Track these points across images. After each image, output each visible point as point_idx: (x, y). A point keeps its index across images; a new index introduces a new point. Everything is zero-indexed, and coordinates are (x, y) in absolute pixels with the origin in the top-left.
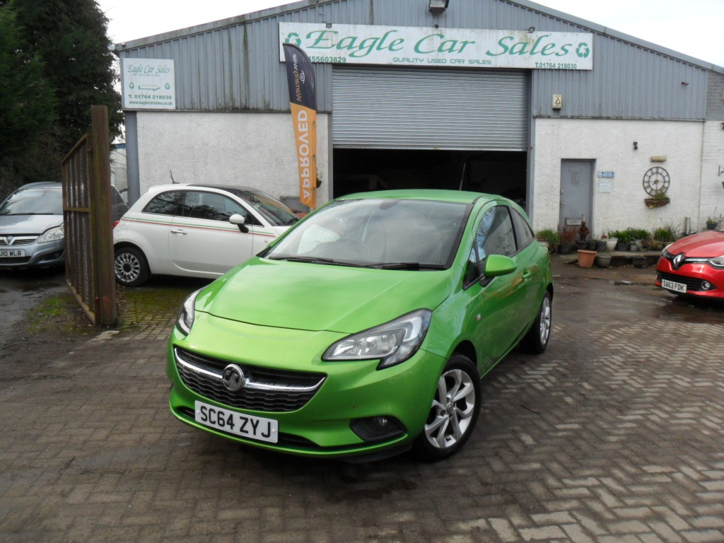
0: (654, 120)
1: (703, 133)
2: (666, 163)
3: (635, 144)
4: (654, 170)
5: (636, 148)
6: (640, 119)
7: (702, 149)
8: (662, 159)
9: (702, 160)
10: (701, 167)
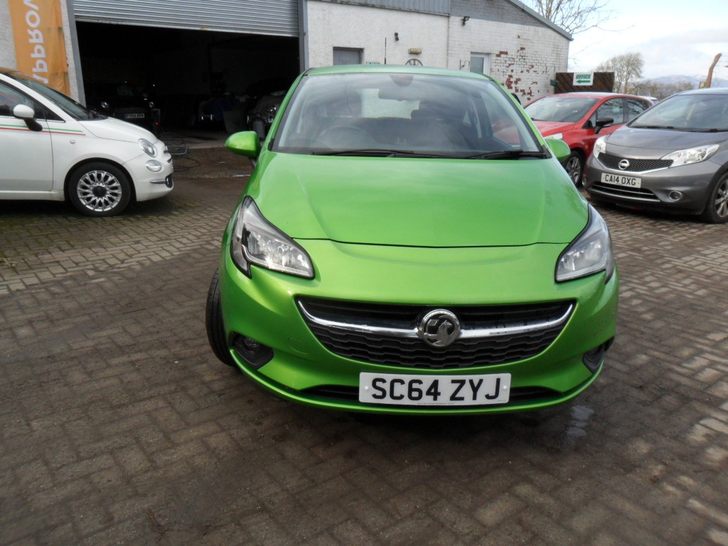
0: (410, 11)
1: (449, 28)
2: (421, 55)
3: (396, 34)
4: (412, 62)
5: (397, 39)
6: (400, 10)
7: (448, 43)
8: (419, 51)
9: (448, 54)
10: (447, 61)
